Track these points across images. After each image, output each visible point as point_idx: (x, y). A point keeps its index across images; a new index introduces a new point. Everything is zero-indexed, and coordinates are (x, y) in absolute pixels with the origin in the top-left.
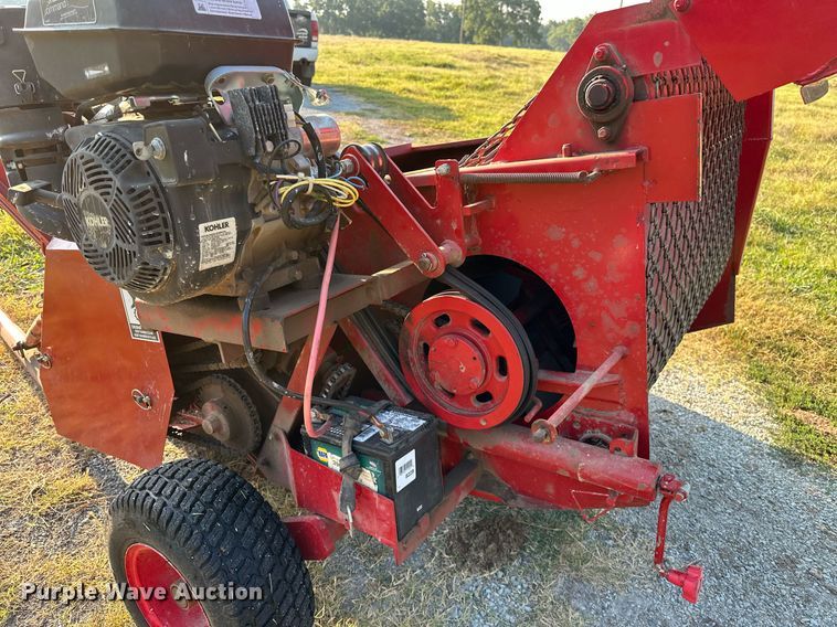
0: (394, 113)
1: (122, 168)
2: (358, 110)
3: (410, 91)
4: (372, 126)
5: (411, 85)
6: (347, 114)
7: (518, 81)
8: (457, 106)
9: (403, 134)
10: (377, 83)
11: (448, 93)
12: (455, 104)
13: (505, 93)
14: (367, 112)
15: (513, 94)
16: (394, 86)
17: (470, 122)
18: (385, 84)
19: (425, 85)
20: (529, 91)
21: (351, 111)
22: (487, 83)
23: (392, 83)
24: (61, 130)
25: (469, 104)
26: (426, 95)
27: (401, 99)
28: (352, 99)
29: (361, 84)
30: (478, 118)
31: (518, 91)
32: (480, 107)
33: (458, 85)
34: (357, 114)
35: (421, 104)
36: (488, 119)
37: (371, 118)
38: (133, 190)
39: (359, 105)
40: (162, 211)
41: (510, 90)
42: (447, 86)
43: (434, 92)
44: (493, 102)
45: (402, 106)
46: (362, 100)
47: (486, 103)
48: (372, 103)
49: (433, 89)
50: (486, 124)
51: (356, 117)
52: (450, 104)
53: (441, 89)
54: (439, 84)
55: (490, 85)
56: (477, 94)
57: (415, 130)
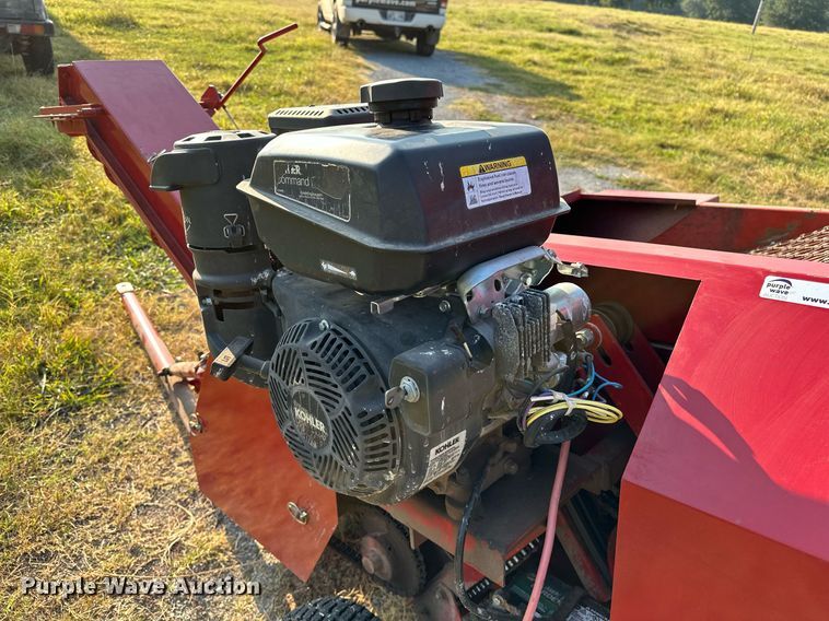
0: (520, 90)
1: (356, 383)
2: (481, 84)
3: (535, 63)
4: (496, 105)
5: (536, 56)
6: (471, 89)
7: (651, 56)
8: (585, 84)
9: (528, 116)
10: (501, 52)
11: (576, 67)
12: (583, 81)
13: (637, 70)
14: (491, 88)
15: (646, 71)
16: (519, 56)
17: (600, 105)
18: (509, 53)
19: (551, 54)
20: (663, 68)
21: (476, 85)
22: (617, 56)
23: (516, 52)
24: (267, 274)
25: (599, 83)
26: (551, 67)
27: (525, 72)
28: (475, 70)
29: (484, 53)
30: (610, 101)
31: (650, 68)
32: (610, 87)
33: (586, 57)
34: (481, 90)
35: (547, 80)
36: (621, 104)
37: (495, 93)
38: (365, 413)
39: (482, 78)
40: (394, 437)
41: (643, 66)
42: (574, 57)
43: (560, 64)
44: (625, 80)
45: (527, 82)
46: (485, 71)
47: (617, 82)
48: (496, 76)
49: (559, 60)
50: (618, 109)
51: (480, 94)
52: (578, 81)
53: (567, 61)
54: (566, 55)
55: (621, 60)
56: (607, 69)
57: (541, 111)
